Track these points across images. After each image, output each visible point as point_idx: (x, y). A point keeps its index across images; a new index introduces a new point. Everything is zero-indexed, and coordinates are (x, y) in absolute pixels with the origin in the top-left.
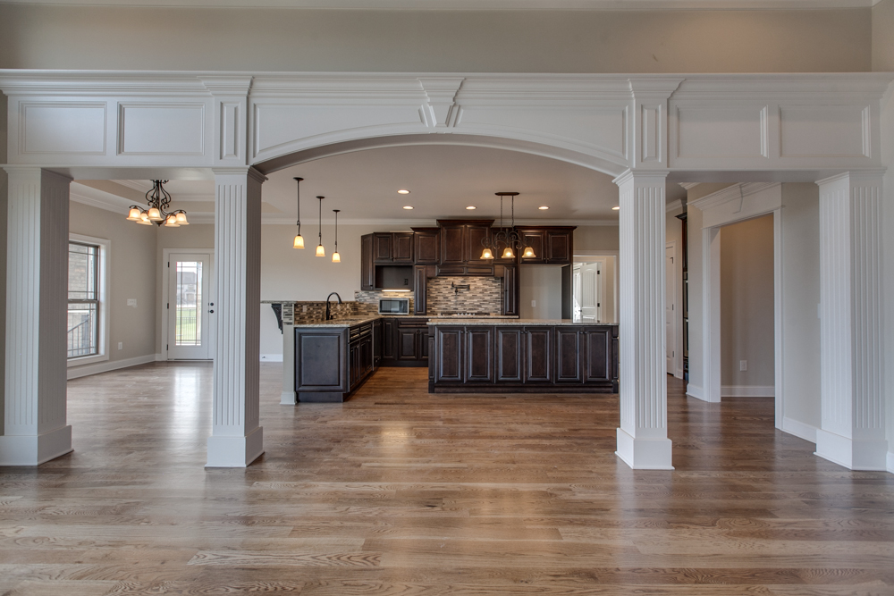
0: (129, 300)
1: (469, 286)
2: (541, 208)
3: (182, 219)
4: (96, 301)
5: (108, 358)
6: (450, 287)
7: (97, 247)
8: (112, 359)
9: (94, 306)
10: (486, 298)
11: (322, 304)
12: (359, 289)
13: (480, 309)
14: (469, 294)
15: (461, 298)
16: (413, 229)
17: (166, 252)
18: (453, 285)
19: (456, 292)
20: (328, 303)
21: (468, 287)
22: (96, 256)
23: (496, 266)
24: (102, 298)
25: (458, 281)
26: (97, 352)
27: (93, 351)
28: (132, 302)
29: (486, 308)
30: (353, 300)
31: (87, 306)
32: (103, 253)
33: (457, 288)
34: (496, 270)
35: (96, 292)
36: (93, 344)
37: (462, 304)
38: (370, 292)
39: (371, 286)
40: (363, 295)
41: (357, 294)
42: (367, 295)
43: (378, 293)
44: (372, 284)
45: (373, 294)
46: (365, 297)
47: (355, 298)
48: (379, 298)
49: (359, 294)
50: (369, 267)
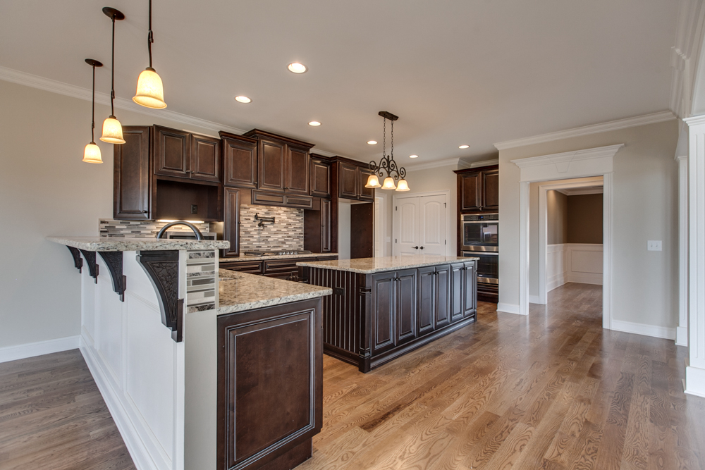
1: (274, 218)
2: (369, 143)
6: (253, 219)
10: (291, 233)
12: (109, 216)
14: (273, 229)
15: (265, 234)
18: (256, 217)
19: (260, 225)
21: (273, 220)
25: (262, 211)
29: (290, 245)
33: (262, 221)
34: (314, 203)
37: (266, 241)
38: (132, 223)
39: (146, 212)
40: (117, 227)
41: (104, 225)
42: (125, 227)
43: (148, 224)
44: (147, 210)
45: (137, 225)
46: (122, 230)
47: (101, 231)
48: (150, 232)
49: (108, 225)
50: (141, 181)
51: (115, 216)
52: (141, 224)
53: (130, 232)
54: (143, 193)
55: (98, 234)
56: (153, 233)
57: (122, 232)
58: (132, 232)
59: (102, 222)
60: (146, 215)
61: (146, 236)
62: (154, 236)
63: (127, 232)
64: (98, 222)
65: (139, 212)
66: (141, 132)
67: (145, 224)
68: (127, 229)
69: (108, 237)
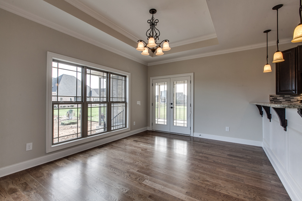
0: (138, 102)
3: (166, 46)
4: (125, 102)
5: (130, 130)
7: (125, 77)
8: (131, 130)
9: (124, 104)
12: (274, 93)
17: (151, 79)
22: (125, 81)
24: (128, 101)
26: (126, 127)
27: (124, 126)
28: (139, 103)
32: (128, 79)
35: (125, 98)
36: (124, 123)
38: (285, 96)
39: (294, 90)
40: (278, 98)
41: (272, 98)
42: (282, 98)
43: (295, 96)
44: (294, 89)
45: (289, 97)
46: (280, 99)
47: (270, 100)
48: (296, 100)
49: (273, 97)
50: (290, 75)
51: (277, 93)
52: (291, 96)
53: (285, 100)
54: (292, 81)
55: (269, 101)
56: (298, 101)
57: (280, 100)
58: (286, 100)
59: (271, 96)
60: (294, 92)
61: (294, 102)
62: (299, 102)
63: (283, 100)
64: (269, 96)
65: (290, 91)
66: (290, 52)
67: (293, 96)
68: (283, 99)
69: (273, 103)
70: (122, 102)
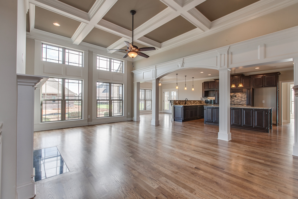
2: (256, 68)
7: (151, 90)
9: (151, 101)
10: (243, 100)
11: (184, 101)
12: (202, 97)
13: (240, 103)
14: (236, 98)
15: (233, 100)
16: (214, 80)
17: (163, 90)
20: (186, 101)
21: (236, 96)
23: (243, 89)
25: (232, 94)
29: (242, 103)
30: (200, 100)
31: (150, 101)
34: (243, 90)
70: (150, 100)
